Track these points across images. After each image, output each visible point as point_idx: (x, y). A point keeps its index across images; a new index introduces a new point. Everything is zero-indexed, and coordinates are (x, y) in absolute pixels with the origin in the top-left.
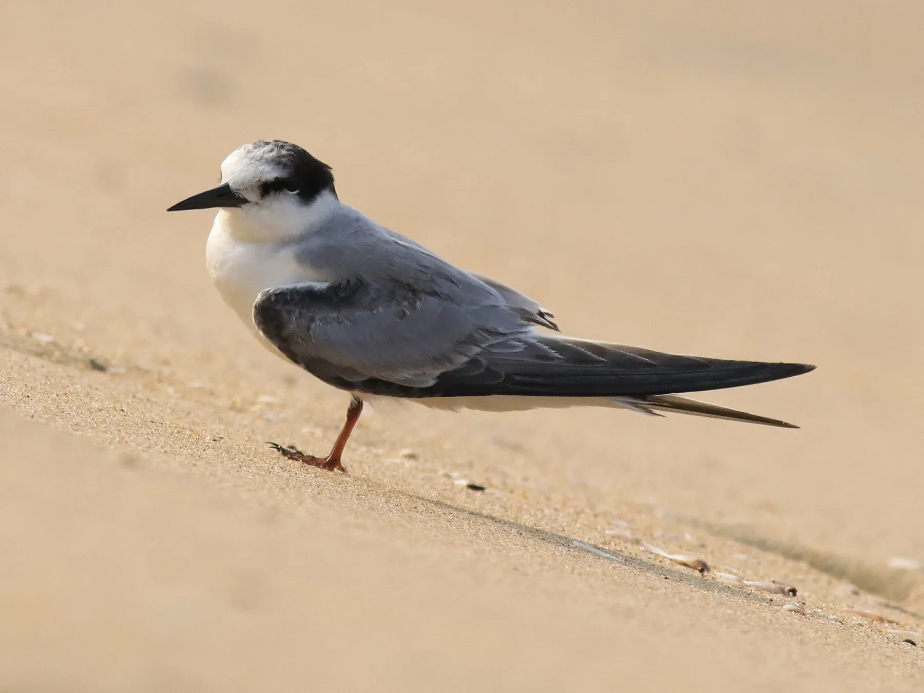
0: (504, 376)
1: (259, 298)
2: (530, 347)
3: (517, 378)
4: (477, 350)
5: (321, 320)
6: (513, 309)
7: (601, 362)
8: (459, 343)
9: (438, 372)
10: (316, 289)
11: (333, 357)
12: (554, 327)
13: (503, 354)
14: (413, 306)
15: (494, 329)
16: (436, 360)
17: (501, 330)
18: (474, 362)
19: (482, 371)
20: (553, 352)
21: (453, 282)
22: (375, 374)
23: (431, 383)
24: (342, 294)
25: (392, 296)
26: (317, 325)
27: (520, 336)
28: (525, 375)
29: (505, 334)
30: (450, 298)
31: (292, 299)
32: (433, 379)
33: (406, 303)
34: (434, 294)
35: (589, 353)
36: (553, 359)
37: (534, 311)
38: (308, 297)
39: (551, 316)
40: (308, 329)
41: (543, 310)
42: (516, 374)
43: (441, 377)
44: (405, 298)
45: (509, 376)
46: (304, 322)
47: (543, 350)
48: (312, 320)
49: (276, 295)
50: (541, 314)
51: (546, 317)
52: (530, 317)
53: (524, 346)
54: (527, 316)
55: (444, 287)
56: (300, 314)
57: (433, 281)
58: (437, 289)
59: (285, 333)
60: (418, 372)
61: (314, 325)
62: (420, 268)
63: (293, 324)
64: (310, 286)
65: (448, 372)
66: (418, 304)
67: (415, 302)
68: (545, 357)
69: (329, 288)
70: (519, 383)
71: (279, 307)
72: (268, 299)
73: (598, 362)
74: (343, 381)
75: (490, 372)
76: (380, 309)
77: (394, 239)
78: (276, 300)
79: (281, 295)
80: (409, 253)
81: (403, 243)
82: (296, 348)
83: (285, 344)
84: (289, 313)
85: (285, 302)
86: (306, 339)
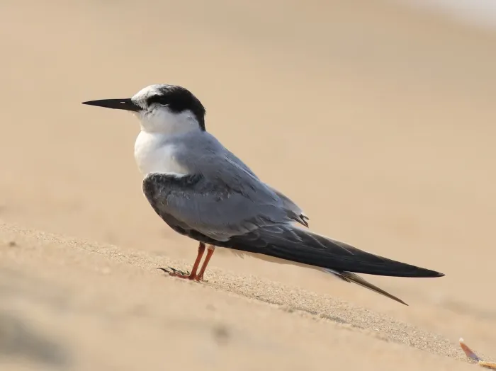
0: (267, 245)
1: (146, 176)
2: (287, 231)
3: (274, 247)
4: (256, 227)
5: (174, 194)
6: (286, 210)
7: (324, 248)
8: (247, 221)
9: (231, 235)
11: (176, 215)
12: (306, 225)
13: (270, 233)
14: (225, 196)
15: (269, 218)
16: (231, 228)
17: (273, 219)
18: (251, 234)
19: (255, 239)
20: (299, 238)
21: (252, 188)
22: (196, 229)
23: (226, 240)
24: (189, 182)
25: (214, 189)
26: (172, 196)
27: (283, 225)
28: (279, 247)
29: (274, 222)
30: (248, 197)
31: (162, 180)
32: (228, 238)
33: (222, 194)
34: (240, 192)
35: (319, 242)
36: (299, 241)
37: (298, 214)
38: (170, 181)
39: (308, 219)
40: (166, 197)
41: (303, 214)
42: (275, 245)
43: (233, 238)
44: (223, 191)
45: (269, 246)
46: (165, 194)
47: (293, 235)
48: (170, 193)
49: (154, 176)
50: (302, 217)
51: (304, 219)
52: (293, 217)
55: (247, 190)
56: (164, 188)
57: (241, 185)
58: (242, 190)
59: (155, 198)
60: (220, 232)
61: (170, 196)
62: (235, 177)
63: (160, 193)
64: (173, 175)
65: (236, 236)
66: (229, 195)
67: (227, 194)
68: (293, 239)
69: (183, 178)
70: (275, 250)
71: (155, 183)
72: (150, 178)
73: (322, 247)
74: (181, 230)
75: (260, 241)
76: (207, 194)
77: (226, 158)
78: (154, 179)
79: (157, 177)
80: (232, 168)
81: (233, 163)
82: (159, 207)
83: (155, 204)
84: (159, 187)
85: (158, 181)
86: (164, 202)
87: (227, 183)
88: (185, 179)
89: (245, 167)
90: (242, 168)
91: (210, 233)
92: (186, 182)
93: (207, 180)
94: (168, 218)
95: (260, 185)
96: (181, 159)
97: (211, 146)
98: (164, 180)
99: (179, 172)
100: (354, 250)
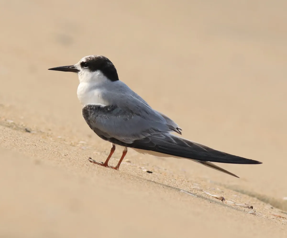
0: (155, 145)
1: (84, 106)
2: (167, 138)
3: (160, 147)
4: (149, 135)
5: (100, 117)
6: (168, 125)
7: (190, 147)
8: (143, 132)
9: (134, 140)
10: (101, 106)
11: (102, 129)
12: (180, 133)
13: (157, 138)
14: (130, 118)
15: (157, 129)
16: (134, 135)
17: (159, 130)
18: (147, 139)
19: (149, 142)
20: (174, 141)
21: (147, 113)
22: (114, 137)
23: (131, 142)
24: (109, 109)
25: (124, 113)
26: (98, 118)
28: (162, 146)
29: (161, 132)
30: (144, 117)
31: (93, 108)
32: (132, 141)
33: (128, 116)
34: (139, 115)
35: (187, 144)
36: (173, 143)
37: (175, 127)
38: (98, 108)
39: (181, 130)
40: (95, 118)
41: (178, 127)
42: (160, 146)
45: (157, 146)
46: (94, 116)
47: (171, 140)
48: (97, 116)
49: (89, 106)
50: (177, 129)
51: (179, 130)
52: (172, 129)
53: (165, 137)
54: (172, 128)
55: (144, 114)
56: (94, 113)
57: (140, 111)
58: (140, 114)
59: (89, 119)
60: (127, 138)
61: (97, 117)
62: (137, 106)
63: (92, 116)
64: (99, 105)
65: (136, 140)
66: (133, 117)
67: (132, 116)
68: (171, 142)
69: (105, 107)
70: (160, 148)
71: (89, 110)
72: (86, 107)
73: (188, 147)
74: (104, 137)
75: (151, 143)
76: (119, 116)
77: (132, 96)
78: (88, 108)
80: (135, 101)
81: (136, 98)
82: (91, 124)
83: (89, 122)
84: (91, 112)
85: (91, 109)
86: (95, 122)
87: (132, 110)
89: (144, 101)
90: (141, 102)
91: (121, 139)
92: (107, 109)
93: (119, 109)
94: (97, 131)
95: (153, 112)
96: (105, 97)
97: (123, 88)
98: (94, 108)
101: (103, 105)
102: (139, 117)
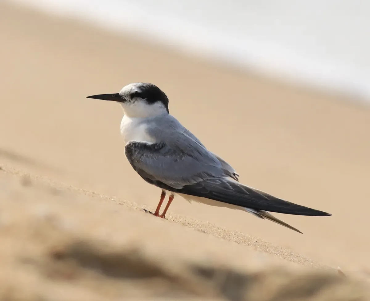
0: (209, 191)
1: (128, 143)
2: (223, 183)
3: (214, 193)
4: (201, 180)
5: (145, 156)
6: (222, 169)
7: (248, 194)
8: (195, 175)
9: (184, 185)
10: (147, 144)
11: (146, 170)
12: (237, 180)
13: (212, 184)
15: (211, 174)
16: (184, 180)
17: (213, 175)
18: (199, 184)
19: (201, 187)
20: (231, 187)
22: (160, 180)
23: (181, 188)
24: (156, 148)
25: (174, 153)
26: (144, 158)
27: (222, 179)
28: (217, 193)
29: (214, 177)
30: (196, 159)
31: (138, 146)
32: (182, 187)
33: (179, 157)
34: (190, 156)
35: (245, 190)
36: (231, 189)
37: (231, 172)
38: (144, 147)
39: (238, 176)
40: (140, 158)
41: (235, 173)
42: (214, 192)
43: (185, 186)
44: (179, 155)
45: (211, 192)
46: (139, 156)
47: (228, 185)
48: (143, 155)
49: (133, 143)
50: (234, 174)
51: (236, 176)
53: (220, 182)
54: (228, 173)
55: (196, 154)
56: (139, 152)
57: (192, 151)
58: (192, 154)
59: (133, 158)
60: (176, 183)
61: (143, 157)
62: (189, 145)
63: (136, 155)
64: (145, 143)
65: (187, 185)
66: (183, 158)
67: (182, 157)
68: (227, 188)
69: (152, 145)
70: (215, 195)
71: (133, 148)
72: (130, 144)
73: (247, 194)
74: (149, 179)
75: (204, 188)
76: (168, 156)
77: (183, 133)
78: (132, 145)
79: (135, 144)
80: (187, 139)
81: (188, 136)
82: (135, 164)
83: (132, 162)
84: (135, 151)
85: (135, 147)
86: (139, 162)
87: (183, 149)
88: (153, 146)
89: (196, 139)
90: (193, 140)
91: (169, 183)
92: (154, 148)
93: (168, 147)
94: (141, 173)
95: (206, 152)
96: (151, 132)
97: (172, 124)
98: (139, 145)
99: (149, 141)
100: (269, 197)
101: (150, 143)
102: (190, 158)
